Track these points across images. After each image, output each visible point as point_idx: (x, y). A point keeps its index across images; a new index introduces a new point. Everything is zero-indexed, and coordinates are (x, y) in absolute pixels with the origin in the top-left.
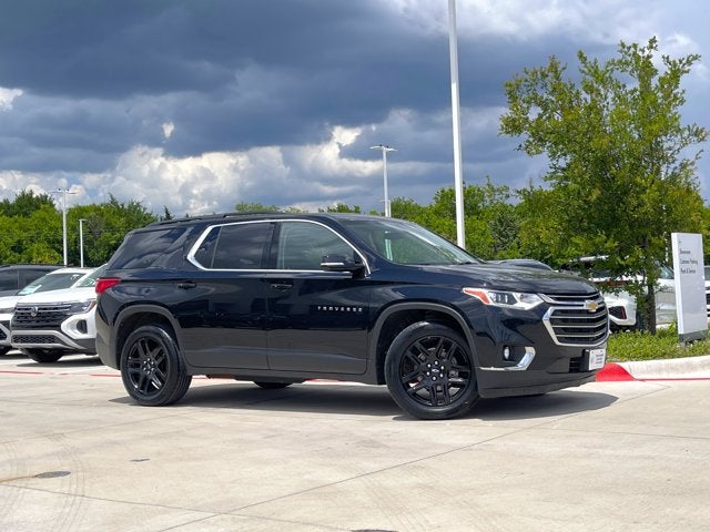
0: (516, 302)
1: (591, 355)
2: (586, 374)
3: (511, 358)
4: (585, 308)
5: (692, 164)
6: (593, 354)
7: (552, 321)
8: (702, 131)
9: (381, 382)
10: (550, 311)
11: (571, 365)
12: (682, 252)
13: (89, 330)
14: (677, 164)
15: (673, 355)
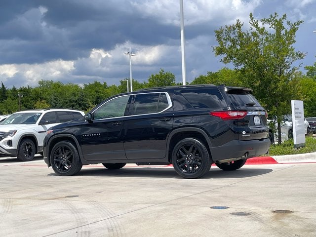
5: (298, 69)
8: (302, 54)
12: (295, 109)
13: (13, 145)
14: (291, 69)
15: (293, 153)
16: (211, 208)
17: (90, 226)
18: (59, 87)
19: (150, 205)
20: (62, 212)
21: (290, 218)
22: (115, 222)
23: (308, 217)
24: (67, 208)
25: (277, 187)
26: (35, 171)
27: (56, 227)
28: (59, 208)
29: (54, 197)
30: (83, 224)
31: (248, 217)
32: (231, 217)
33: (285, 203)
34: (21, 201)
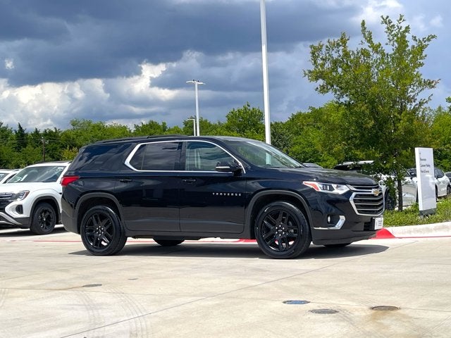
0: (334, 189)
1: (376, 221)
2: (372, 232)
3: (331, 222)
4: (372, 193)
5: (426, 102)
6: (377, 220)
7: (355, 201)
8: (433, 82)
9: (253, 238)
10: (354, 194)
11: (365, 226)
12: (421, 160)
13: (24, 211)
15: (417, 223)
16: (285, 302)
17: (107, 328)
18: (99, 130)
19: (199, 298)
20: (73, 308)
21: (394, 318)
22: (143, 324)
23: (418, 317)
24: (82, 303)
25: (386, 272)
26: (51, 249)
27: (58, 329)
28: (69, 303)
29: (67, 286)
30: (97, 326)
31: (334, 317)
32: (309, 316)
33: (391, 295)
34: (21, 291)
